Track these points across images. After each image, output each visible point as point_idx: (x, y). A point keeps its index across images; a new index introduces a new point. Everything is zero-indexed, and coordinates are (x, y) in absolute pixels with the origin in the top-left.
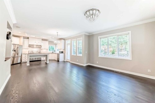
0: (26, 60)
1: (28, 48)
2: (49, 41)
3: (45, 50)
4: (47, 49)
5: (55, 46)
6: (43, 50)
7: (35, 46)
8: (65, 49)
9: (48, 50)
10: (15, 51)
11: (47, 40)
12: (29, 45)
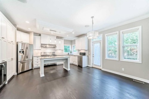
0: (39, 65)
1: (40, 48)
2: (65, 40)
3: (60, 51)
4: (62, 50)
5: (70, 47)
6: (58, 51)
7: (48, 46)
8: (89, 50)
9: (64, 51)
10: (23, 52)
11: (63, 38)
12: (41, 44)
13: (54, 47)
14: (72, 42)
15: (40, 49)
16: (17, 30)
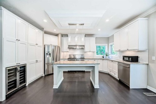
1: (68, 50)
2: (96, 38)
3: (91, 53)
4: (94, 52)
6: (88, 53)
9: (96, 53)
10: (50, 54)
11: (93, 36)
12: (69, 46)
13: (82, 48)
14: (108, 40)
15: (68, 52)
16: (45, 33)
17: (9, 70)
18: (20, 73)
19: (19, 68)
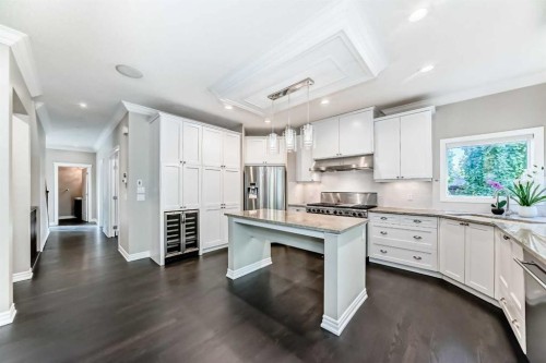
2: (440, 109)
12: (317, 161)
15: (313, 181)
16: (246, 135)
17: (169, 217)
18: (187, 226)
19: (183, 217)
